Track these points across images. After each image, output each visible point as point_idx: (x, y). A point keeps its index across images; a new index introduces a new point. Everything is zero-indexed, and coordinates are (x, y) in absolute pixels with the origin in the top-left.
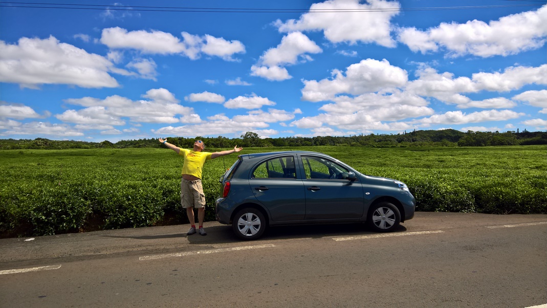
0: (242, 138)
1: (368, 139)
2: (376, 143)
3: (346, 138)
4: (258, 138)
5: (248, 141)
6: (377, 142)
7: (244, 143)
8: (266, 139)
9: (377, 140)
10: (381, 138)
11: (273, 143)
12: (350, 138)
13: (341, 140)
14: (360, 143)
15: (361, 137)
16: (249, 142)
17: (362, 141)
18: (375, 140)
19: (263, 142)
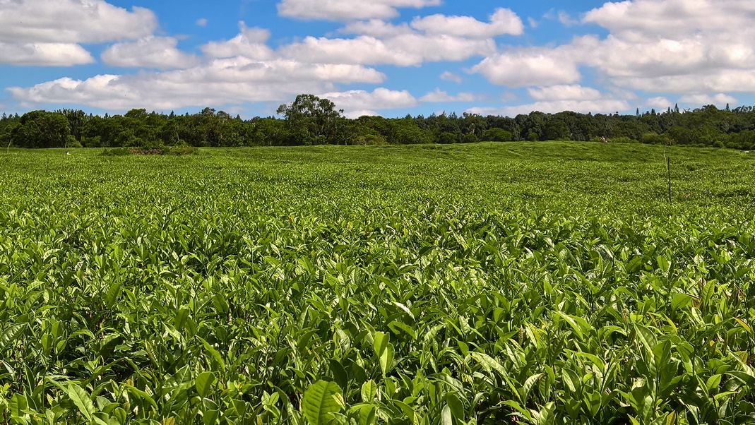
0: (282, 116)
1: (696, 123)
2: (726, 136)
3: (625, 118)
4: (335, 114)
5: (301, 125)
6: (728, 133)
7: (287, 133)
8: (364, 119)
9: (727, 126)
10: (739, 120)
11: (384, 133)
12: (639, 118)
13: (609, 126)
14: (673, 135)
15: (672, 116)
16: (305, 130)
17: (677, 128)
18: (720, 126)
19: (353, 130)
